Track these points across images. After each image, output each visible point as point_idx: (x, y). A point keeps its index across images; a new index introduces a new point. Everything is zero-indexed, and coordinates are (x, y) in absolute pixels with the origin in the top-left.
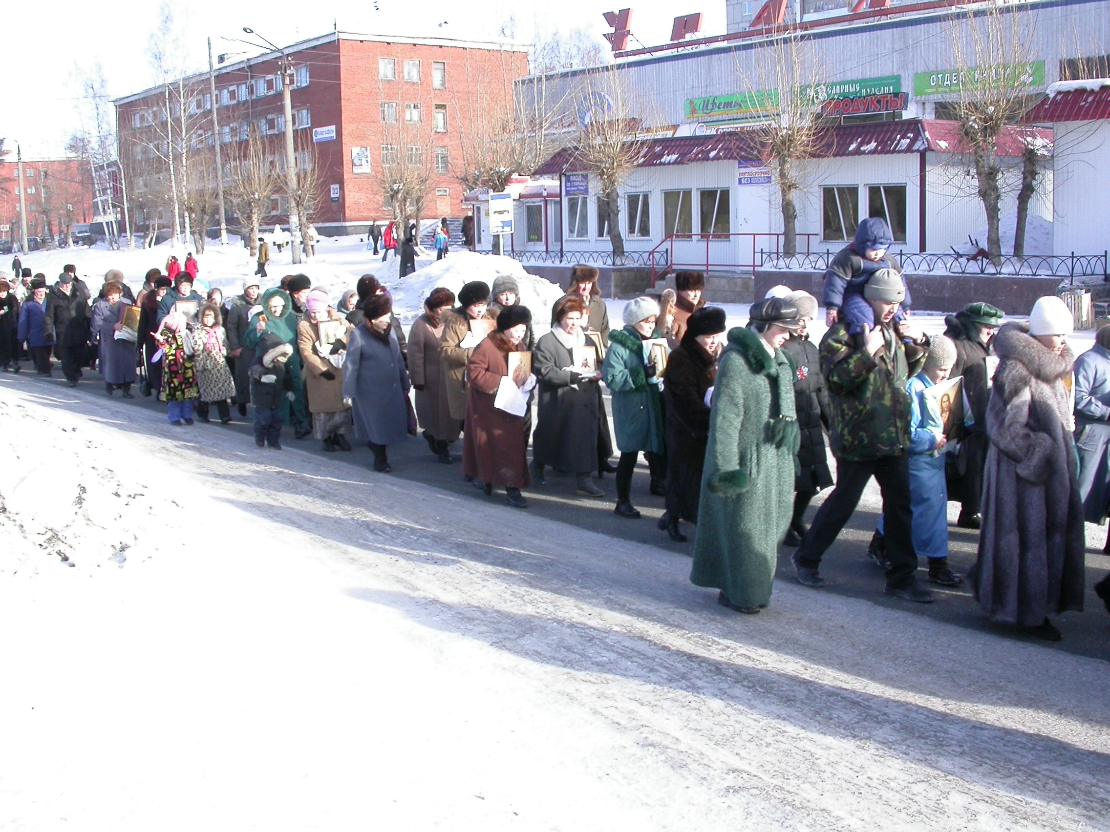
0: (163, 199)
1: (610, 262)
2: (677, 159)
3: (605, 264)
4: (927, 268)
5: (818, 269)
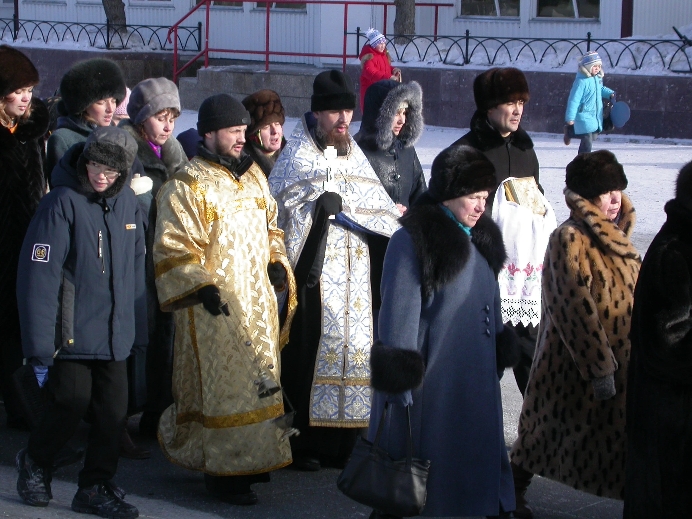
1: (101, 41)
3: (92, 45)
4: (632, 63)
5: (451, 63)
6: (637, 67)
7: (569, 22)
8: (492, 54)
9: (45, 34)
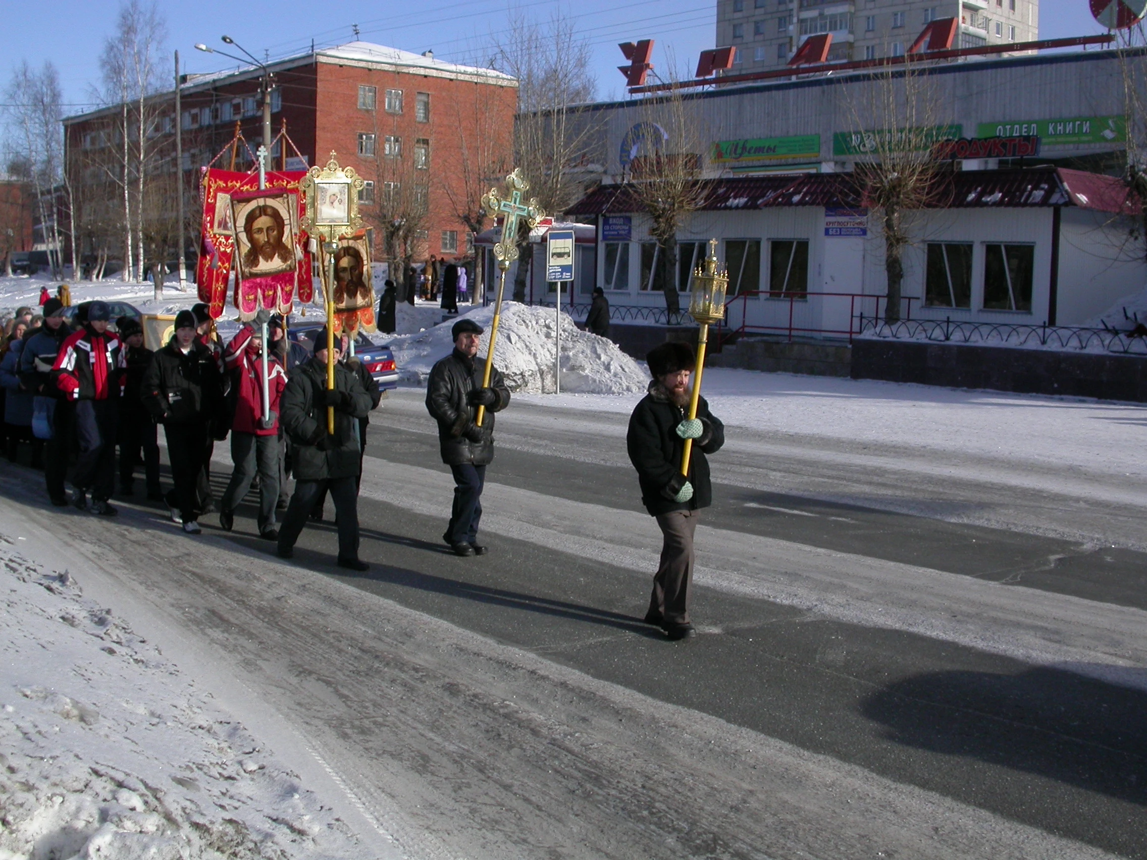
0: (115, 227)
1: (663, 319)
2: (746, 203)
3: (657, 322)
4: (1078, 345)
5: (934, 340)
6: (1082, 348)
7: (1008, 313)
8: (967, 335)
9: (623, 314)
